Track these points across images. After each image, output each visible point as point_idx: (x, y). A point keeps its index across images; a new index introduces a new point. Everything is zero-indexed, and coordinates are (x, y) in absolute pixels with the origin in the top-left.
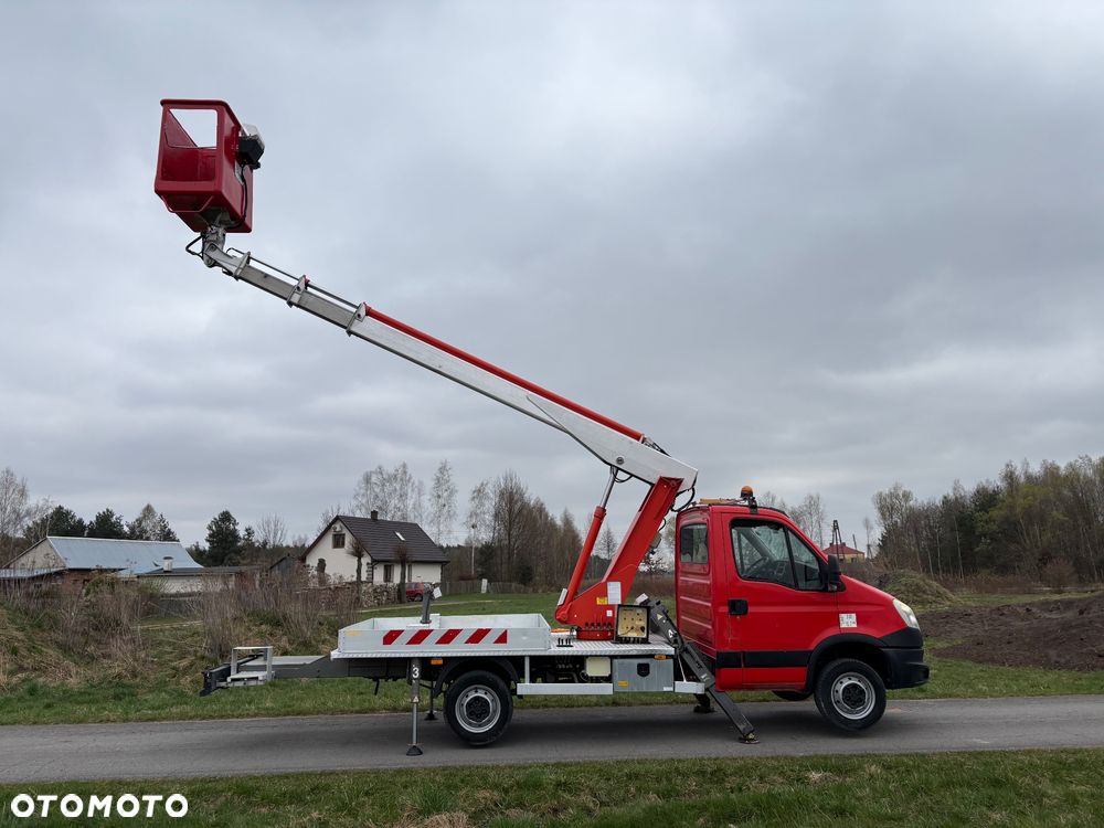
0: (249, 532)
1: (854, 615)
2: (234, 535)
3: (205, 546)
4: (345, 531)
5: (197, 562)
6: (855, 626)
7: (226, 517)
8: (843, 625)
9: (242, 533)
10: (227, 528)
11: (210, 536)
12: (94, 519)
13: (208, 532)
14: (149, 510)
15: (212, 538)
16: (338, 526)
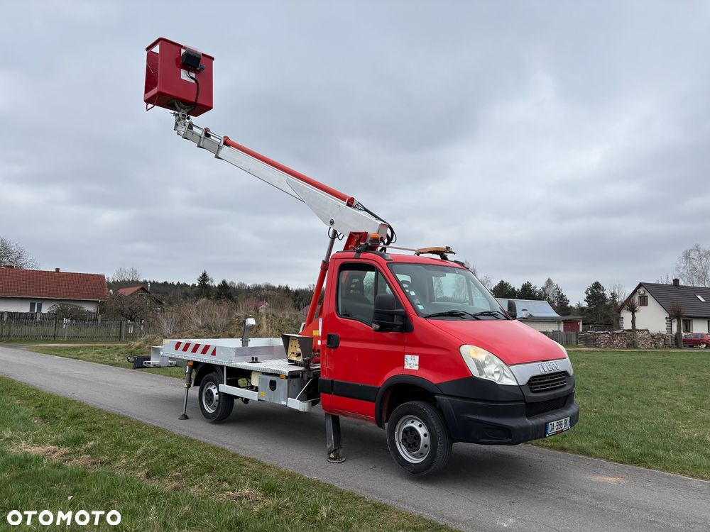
0: (614, 295)
1: (417, 357)
2: (603, 296)
3: (585, 304)
4: (647, 294)
5: (558, 313)
6: (416, 368)
7: (597, 286)
8: (407, 367)
9: (609, 296)
10: (599, 293)
11: (587, 298)
12: (520, 288)
13: (586, 295)
14: (549, 282)
15: (589, 299)
16: (641, 291)
